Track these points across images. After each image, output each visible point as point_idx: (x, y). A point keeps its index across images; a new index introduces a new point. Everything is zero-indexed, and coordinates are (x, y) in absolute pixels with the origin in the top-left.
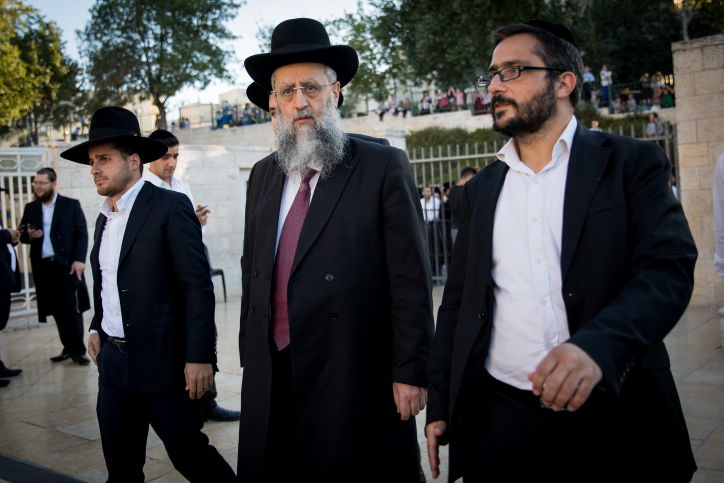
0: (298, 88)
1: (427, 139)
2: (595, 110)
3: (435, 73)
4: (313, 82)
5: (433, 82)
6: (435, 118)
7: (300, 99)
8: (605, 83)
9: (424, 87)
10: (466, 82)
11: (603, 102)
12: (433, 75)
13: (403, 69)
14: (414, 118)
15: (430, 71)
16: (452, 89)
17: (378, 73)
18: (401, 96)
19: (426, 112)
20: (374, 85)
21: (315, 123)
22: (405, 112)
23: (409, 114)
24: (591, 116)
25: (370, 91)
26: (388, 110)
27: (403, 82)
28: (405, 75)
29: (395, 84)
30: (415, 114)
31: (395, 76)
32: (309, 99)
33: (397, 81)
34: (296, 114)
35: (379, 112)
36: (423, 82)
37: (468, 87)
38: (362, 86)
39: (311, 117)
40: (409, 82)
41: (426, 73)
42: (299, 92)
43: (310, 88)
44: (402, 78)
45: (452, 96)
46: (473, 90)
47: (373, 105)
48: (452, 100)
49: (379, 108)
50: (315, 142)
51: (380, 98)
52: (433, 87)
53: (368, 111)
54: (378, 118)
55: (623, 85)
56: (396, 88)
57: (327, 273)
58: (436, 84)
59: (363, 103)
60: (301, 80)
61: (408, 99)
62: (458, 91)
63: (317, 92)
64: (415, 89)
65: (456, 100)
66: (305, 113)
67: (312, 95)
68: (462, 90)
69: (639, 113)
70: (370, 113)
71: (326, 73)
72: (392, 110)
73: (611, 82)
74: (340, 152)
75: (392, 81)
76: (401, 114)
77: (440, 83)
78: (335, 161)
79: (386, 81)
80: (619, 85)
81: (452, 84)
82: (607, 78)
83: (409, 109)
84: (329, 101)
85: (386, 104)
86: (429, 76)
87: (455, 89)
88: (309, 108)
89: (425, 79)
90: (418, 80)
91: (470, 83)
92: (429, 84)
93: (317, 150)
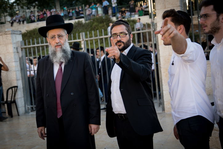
0: (56, 36)
1: (34, 34)
2: (110, 18)
3: (37, 3)
4: (61, 34)
5: (36, 7)
6: (38, 24)
7: (57, 40)
8: (114, 5)
9: (32, 9)
10: (51, 7)
11: (114, 15)
12: (36, 4)
13: (22, 1)
14: (28, 24)
15: (34, 2)
16: (45, 10)
17: (10, 3)
18: (21, 14)
19: (33, 21)
20: (9, 9)
21: (62, 47)
22: (23, 22)
23: (25, 22)
24: (108, 21)
25: (7, 12)
26: (15, 21)
27: (22, 8)
28: (23, 4)
29: (18, 8)
30: (28, 22)
31: (18, 5)
32: (60, 40)
33: (19, 7)
34: (56, 44)
35: (11, 22)
36: (31, 7)
37: (53, 8)
38: (3, 9)
39: (61, 45)
40: (25, 7)
41: (33, 3)
42: (57, 38)
43: (60, 36)
44: (22, 5)
45: (45, 13)
46: (55, 10)
47: (9, 19)
48: (45, 15)
49: (11, 20)
50: (62, 53)
51: (11, 15)
52: (36, 9)
53: (5, 21)
54: (10, 25)
55: (122, 6)
56: (19, 10)
57: (71, 93)
58: (38, 8)
59: (3, 18)
60: (57, 34)
61: (24, 15)
62: (48, 11)
63: (62, 38)
64: (28, 11)
65: (47, 15)
66: (59, 44)
67: (61, 38)
68: (50, 10)
69: (129, 19)
70: (7, 22)
71: (64, 31)
72: (17, 21)
73: (116, 5)
74: (70, 56)
75: (17, 7)
76: (21, 22)
77: (39, 8)
78: (68, 59)
79: (14, 7)
80: (120, 6)
81: (45, 8)
82: (115, 4)
83: (25, 20)
84: (65, 40)
85: (14, 18)
86: (34, 4)
87: (46, 10)
88: (60, 43)
89: (32, 6)
90: (29, 6)
91: (53, 7)
92: (34, 8)
93: (63, 56)
